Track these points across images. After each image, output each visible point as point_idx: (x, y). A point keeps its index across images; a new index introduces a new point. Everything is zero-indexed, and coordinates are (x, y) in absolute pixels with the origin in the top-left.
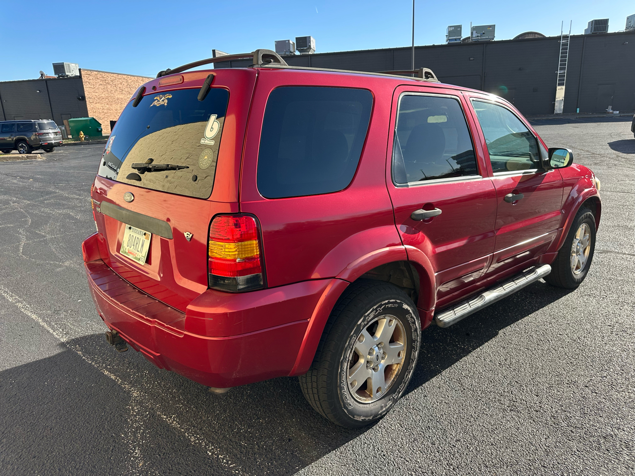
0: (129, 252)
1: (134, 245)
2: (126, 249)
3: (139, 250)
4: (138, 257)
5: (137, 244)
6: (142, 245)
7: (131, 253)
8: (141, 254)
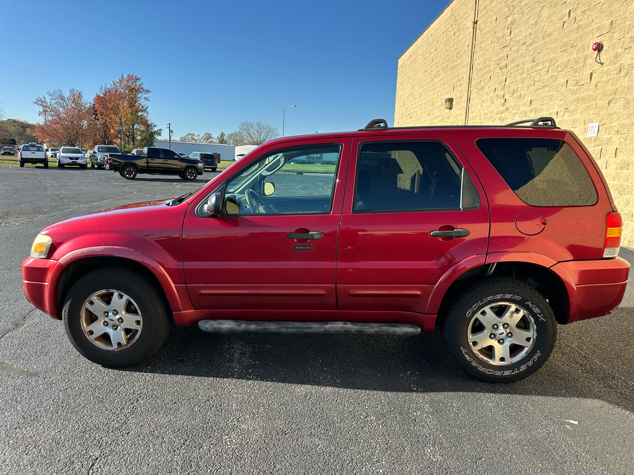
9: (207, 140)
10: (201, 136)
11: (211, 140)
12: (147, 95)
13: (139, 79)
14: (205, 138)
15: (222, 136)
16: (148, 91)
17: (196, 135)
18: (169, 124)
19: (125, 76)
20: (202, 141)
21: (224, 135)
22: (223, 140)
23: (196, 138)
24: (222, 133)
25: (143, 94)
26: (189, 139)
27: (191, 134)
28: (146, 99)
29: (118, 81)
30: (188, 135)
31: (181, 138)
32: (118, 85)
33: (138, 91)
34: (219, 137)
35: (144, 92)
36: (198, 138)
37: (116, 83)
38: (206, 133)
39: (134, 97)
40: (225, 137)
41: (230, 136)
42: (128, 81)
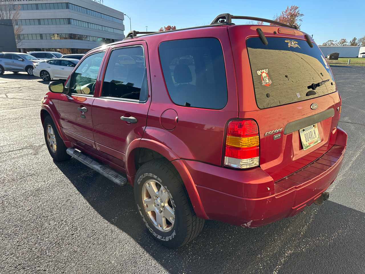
0: (309, 144)
1: (310, 138)
2: (306, 144)
3: (314, 137)
4: (316, 141)
5: (311, 135)
6: (315, 133)
7: (311, 143)
8: (316, 138)
9: (342, 44)
10: (338, 41)
11: (345, 43)
12: (301, 18)
13: (298, 8)
14: (341, 43)
15: (354, 40)
16: (302, 15)
17: (334, 41)
18: (312, 35)
19: (290, 8)
20: (338, 44)
21: (356, 39)
22: (354, 43)
23: (334, 43)
24: (355, 38)
25: (299, 17)
26: (329, 44)
27: (331, 41)
28: (301, 20)
29: (285, 11)
30: (328, 41)
31: (324, 44)
32: (284, 13)
33: (296, 16)
34: (352, 41)
35: (300, 16)
36: (336, 43)
37: (284, 12)
38: (342, 39)
39: (293, 20)
40: (356, 41)
41: (360, 40)
42: (291, 10)
